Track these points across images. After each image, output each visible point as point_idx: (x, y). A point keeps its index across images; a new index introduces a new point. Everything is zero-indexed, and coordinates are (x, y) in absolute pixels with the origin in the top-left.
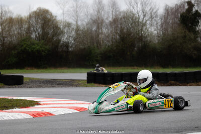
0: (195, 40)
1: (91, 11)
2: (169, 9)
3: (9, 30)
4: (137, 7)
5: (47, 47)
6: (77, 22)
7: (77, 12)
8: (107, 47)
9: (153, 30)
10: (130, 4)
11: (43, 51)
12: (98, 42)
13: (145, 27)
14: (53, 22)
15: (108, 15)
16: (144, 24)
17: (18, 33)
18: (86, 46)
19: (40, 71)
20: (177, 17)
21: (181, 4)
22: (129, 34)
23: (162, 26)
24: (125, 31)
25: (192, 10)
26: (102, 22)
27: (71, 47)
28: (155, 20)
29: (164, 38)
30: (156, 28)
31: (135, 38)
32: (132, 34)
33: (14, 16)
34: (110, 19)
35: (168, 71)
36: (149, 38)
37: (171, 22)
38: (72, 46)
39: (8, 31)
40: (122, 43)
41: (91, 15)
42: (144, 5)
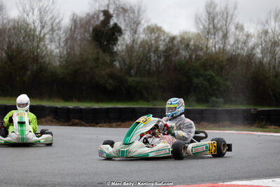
0: (111, 65)
2: (78, 19)
4: (33, 14)
9: (54, 48)
10: (24, 11)
13: (42, 43)
16: (42, 39)
20: (88, 32)
21: (95, 14)
22: (20, 51)
24: (14, 47)
25: (109, 23)
28: (57, 34)
29: (69, 60)
30: (57, 44)
31: (28, 58)
32: (24, 53)
35: (71, 105)
36: (47, 59)
37: (79, 38)
40: (9, 63)
42: (42, 12)
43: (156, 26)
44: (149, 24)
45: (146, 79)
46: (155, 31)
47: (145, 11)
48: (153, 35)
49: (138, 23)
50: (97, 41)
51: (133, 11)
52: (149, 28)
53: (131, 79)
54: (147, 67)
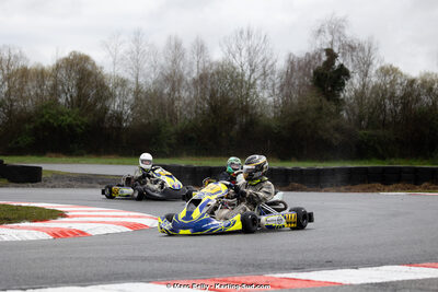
0: (337, 115)
1: (162, 61)
2: (295, 60)
3: (21, 90)
4: (240, 55)
5: (85, 119)
6: (137, 78)
7: (138, 61)
8: (187, 122)
9: (267, 97)
10: (229, 52)
11: (77, 126)
12: (172, 114)
13: (253, 90)
14: (96, 78)
15: (191, 68)
16: (252, 86)
17: (37, 94)
18: (152, 120)
19: (71, 160)
20: (308, 76)
21: (316, 53)
22: (225, 100)
23: (282, 90)
24: (219, 95)
25: (333, 64)
26: (181, 79)
27: (126, 121)
28: (271, 79)
29: (285, 111)
30: (271, 91)
31: (236, 109)
32: (231, 102)
33: (30, 65)
34: (195, 75)
35: (289, 165)
36: (259, 110)
37: (297, 82)
38: (127, 119)
39: (19, 90)
40: (212, 115)
41: (162, 67)
42: (252, 52)
43: (391, 66)
44: (383, 65)
45: (380, 132)
46: (391, 72)
47: (377, 49)
48: (387, 77)
49: (368, 64)
50: (320, 86)
51: (363, 50)
52: (382, 68)
53: (361, 132)
54: (381, 117)
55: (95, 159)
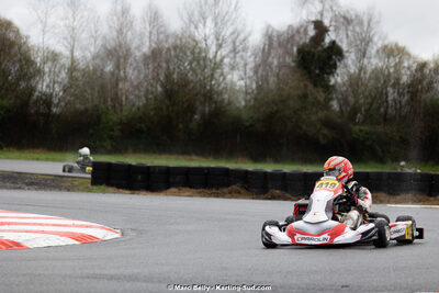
0: (326, 106)
1: (104, 30)
2: (275, 34)
4: (204, 25)
5: (5, 102)
6: (72, 52)
7: (73, 29)
8: (134, 109)
9: (237, 80)
10: (191, 21)
12: (116, 98)
13: (219, 71)
14: (19, 49)
15: (141, 40)
16: (218, 65)
18: (89, 105)
20: (290, 54)
21: (301, 26)
22: (184, 83)
24: (175, 76)
25: (323, 40)
26: (128, 54)
27: (57, 105)
28: (242, 57)
29: (260, 97)
30: (242, 73)
31: (197, 95)
32: (192, 85)
34: (145, 49)
36: (226, 96)
37: (275, 63)
38: (58, 103)
40: (167, 102)
41: (104, 37)
42: (219, 23)
43: (396, 45)
44: (386, 42)
45: (380, 129)
46: (396, 52)
47: (378, 22)
48: (392, 59)
49: (367, 41)
50: (305, 68)
51: (361, 23)
52: (385, 48)
53: (357, 128)
54: (382, 110)
55: (17, 154)
